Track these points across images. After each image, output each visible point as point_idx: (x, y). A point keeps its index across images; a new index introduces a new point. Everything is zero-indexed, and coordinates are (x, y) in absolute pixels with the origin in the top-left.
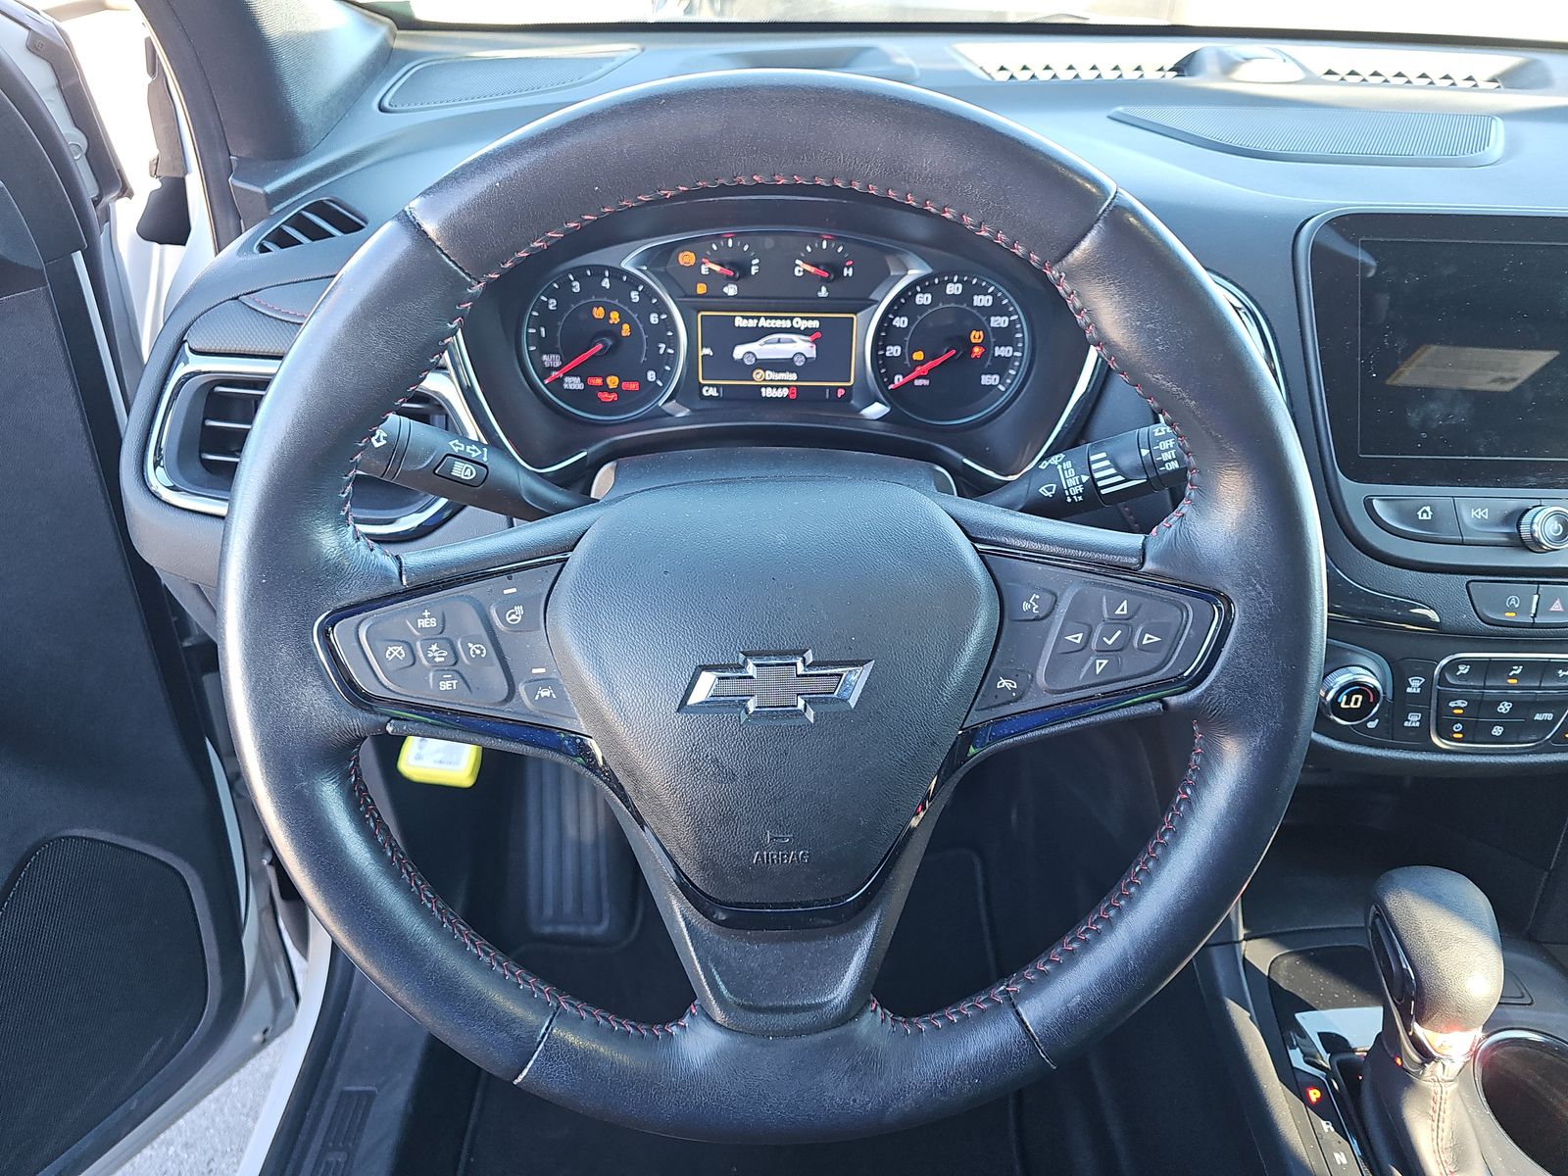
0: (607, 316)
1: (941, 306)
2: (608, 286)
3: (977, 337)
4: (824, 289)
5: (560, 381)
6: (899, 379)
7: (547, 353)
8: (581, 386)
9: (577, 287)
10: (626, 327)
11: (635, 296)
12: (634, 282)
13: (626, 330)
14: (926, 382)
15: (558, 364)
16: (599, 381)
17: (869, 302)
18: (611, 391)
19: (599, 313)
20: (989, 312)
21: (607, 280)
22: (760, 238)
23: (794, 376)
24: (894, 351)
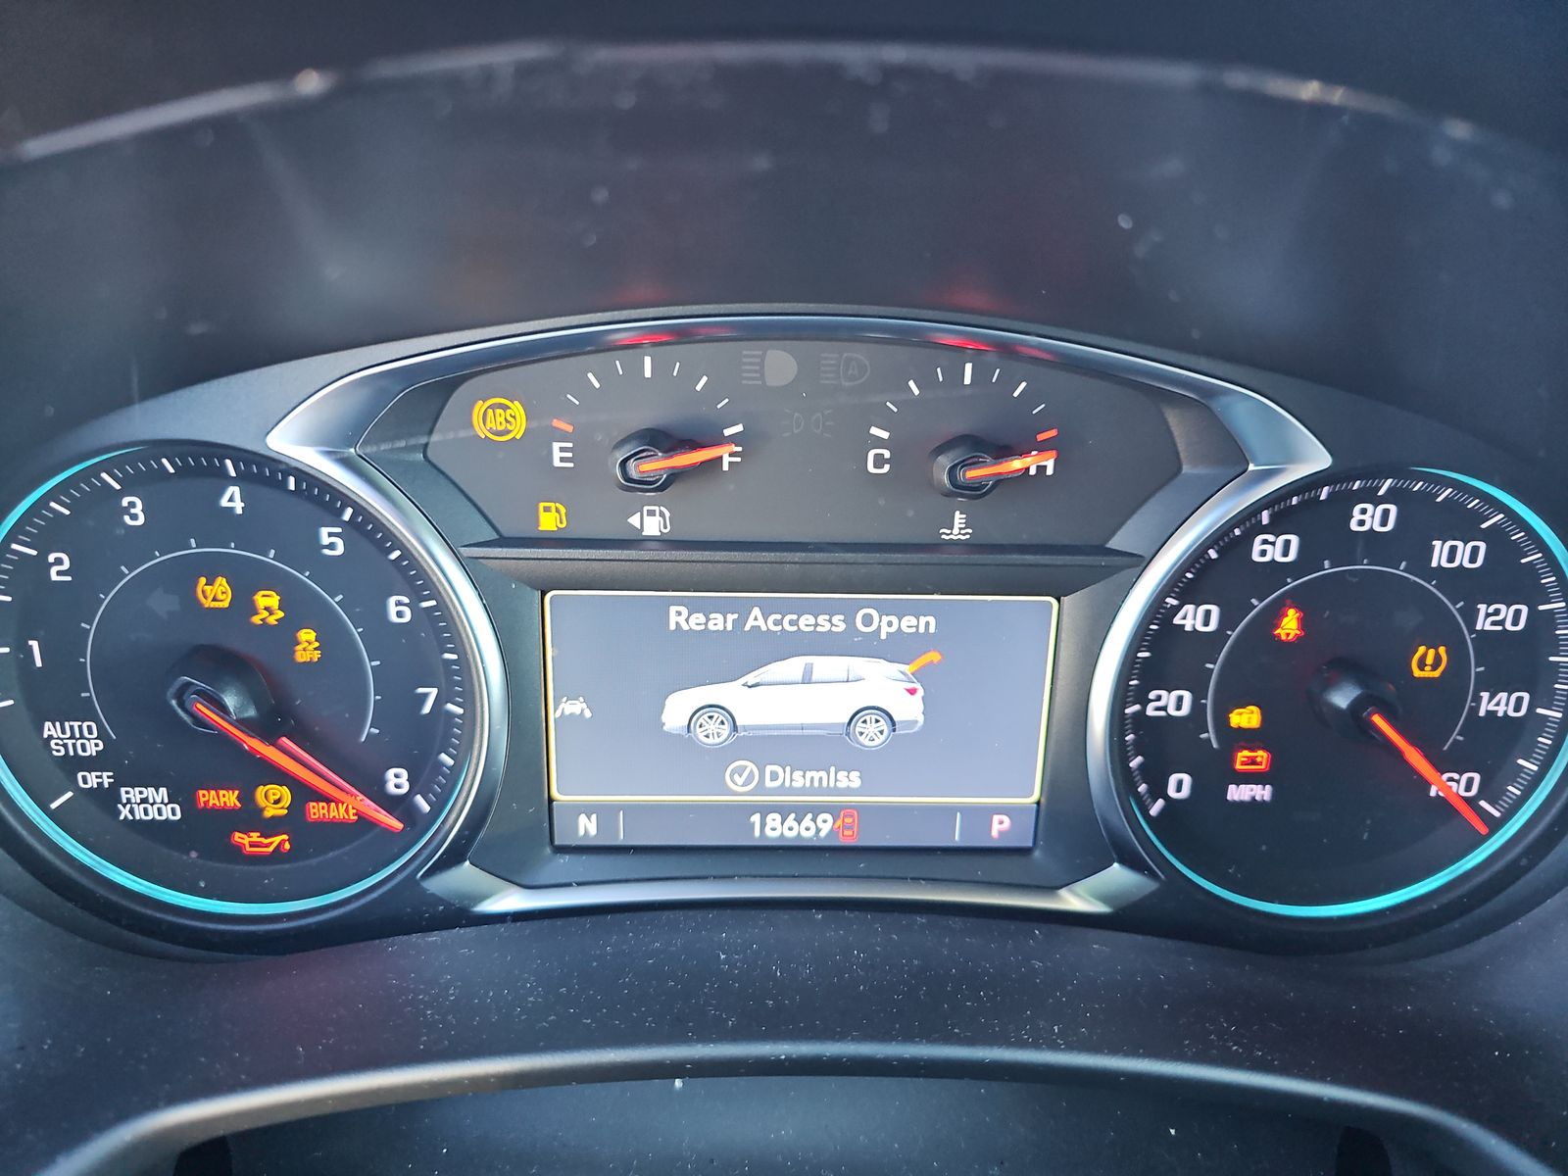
0: (243, 603)
1: (1328, 568)
2: (238, 506)
3: (1430, 660)
4: (959, 518)
5: (107, 798)
6: (1180, 785)
7: (61, 717)
8: (172, 813)
9: (136, 510)
10: (307, 635)
11: (331, 540)
12: (322, 498)
13: (307, 645)
14: (1263, 793)
15: (93, 747)
16: (230, 799)
17: (1103, 561)
18: (270, 827)
19: (217, 593)
20: (1470, 587)
21: (234, 490)
22: (749, 351)
23: (855, 780)
24: (1172, 703)
